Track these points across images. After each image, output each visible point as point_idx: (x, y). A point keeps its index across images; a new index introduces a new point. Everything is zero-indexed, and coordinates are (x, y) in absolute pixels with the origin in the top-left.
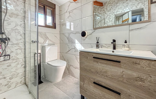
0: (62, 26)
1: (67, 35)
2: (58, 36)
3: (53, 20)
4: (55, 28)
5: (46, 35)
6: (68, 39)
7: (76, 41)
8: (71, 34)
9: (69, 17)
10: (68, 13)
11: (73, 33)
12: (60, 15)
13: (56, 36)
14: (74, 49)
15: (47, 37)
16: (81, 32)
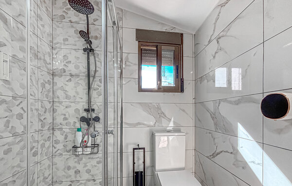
0: (199, 82)
1: (211, 106)
2: (190, 110)
3: (178, 73)
4: (182, 90)
5: (160, 109)
6: (213, 118)
7: (241, 131)
8: (222, 103)
9: (216, 53)
10: (215, 42)
11: (230, 102)
12: (196, 55)
13: (184, 111)
14: (232, 156)
15: (163, 113)
16: (261, 98)
